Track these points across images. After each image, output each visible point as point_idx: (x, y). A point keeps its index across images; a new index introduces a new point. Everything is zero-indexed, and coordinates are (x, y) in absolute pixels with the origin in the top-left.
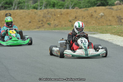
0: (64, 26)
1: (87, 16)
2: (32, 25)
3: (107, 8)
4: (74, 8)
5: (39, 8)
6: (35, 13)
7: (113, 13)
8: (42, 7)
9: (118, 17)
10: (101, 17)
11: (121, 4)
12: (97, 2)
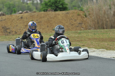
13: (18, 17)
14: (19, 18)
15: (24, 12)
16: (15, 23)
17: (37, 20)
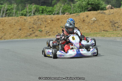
0: (56, 32)
1: (79, 22)
2: (23, 32)
3: (99, 13)
4: (64, 14)
5: (28, 14)
6: (25, 20)
7: (106, 17)
8: (31, 14)
9: (111, 22)
10: (94, 22)
11: (113, 7)
12: (87, 6)
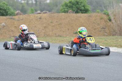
13: (37, 17)
14: (38, 19)
15: (42, 13)
16: (33, 23)
17: (57, 22)
